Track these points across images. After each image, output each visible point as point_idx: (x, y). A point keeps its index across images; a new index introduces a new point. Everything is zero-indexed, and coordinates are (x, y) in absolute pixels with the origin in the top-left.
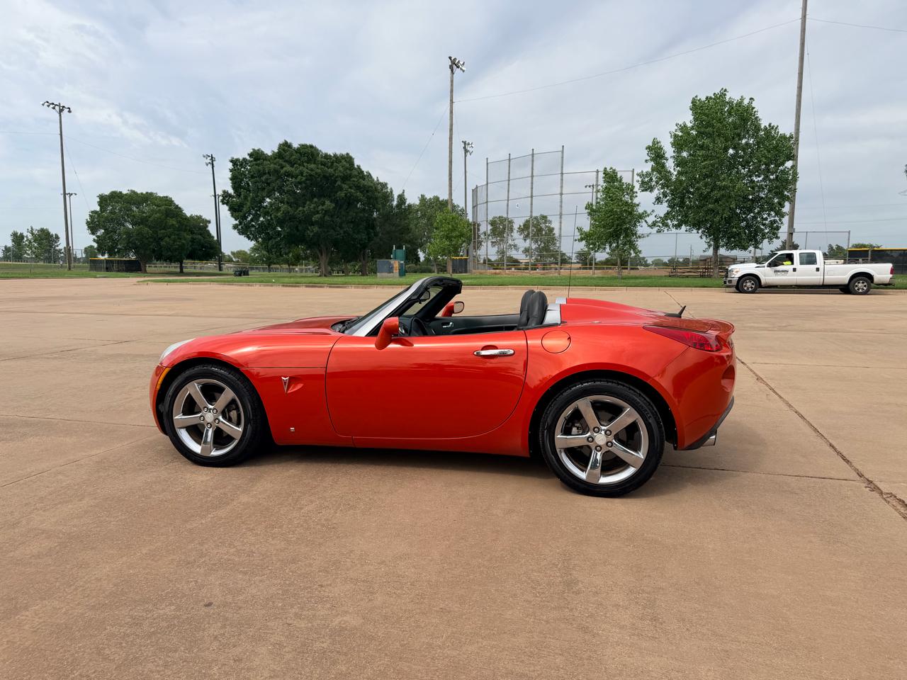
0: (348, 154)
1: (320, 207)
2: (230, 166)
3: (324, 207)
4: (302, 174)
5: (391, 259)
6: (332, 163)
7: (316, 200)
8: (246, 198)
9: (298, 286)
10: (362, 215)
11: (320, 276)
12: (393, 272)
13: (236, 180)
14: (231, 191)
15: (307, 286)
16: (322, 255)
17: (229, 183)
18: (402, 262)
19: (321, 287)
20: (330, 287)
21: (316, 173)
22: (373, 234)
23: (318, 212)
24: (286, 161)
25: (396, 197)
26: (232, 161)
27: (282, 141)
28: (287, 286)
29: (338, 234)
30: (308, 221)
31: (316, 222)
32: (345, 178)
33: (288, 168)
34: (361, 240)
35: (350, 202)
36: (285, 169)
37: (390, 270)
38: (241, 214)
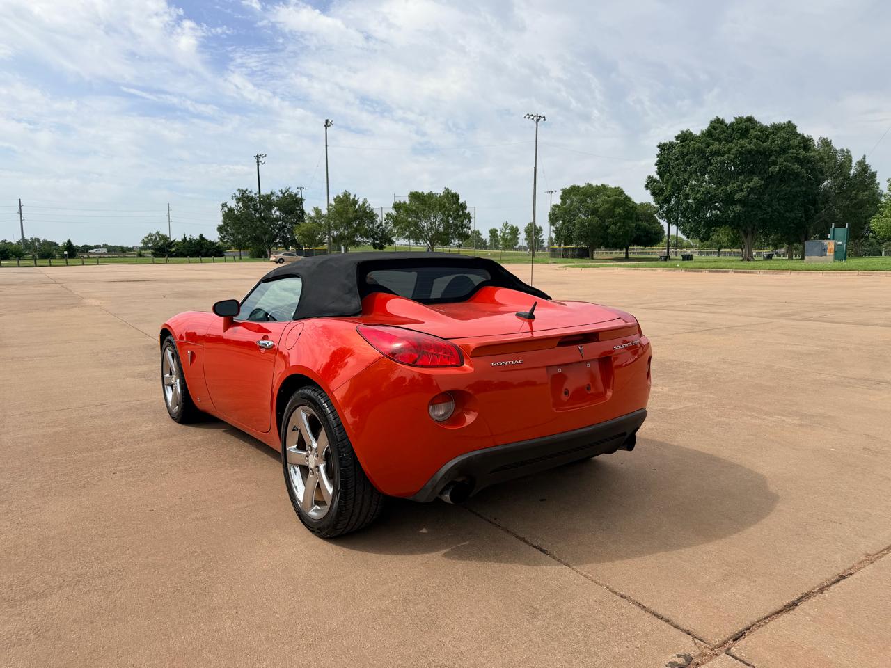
0: (790, 122)
1: (747, 184)
2: (658, 151)
3: (749, 185)
4: (729, 151)
5: (827, 239)
6: (767, 136)
7: (741, 177)
8: (668, 181)
9: (701, 271)
10: (798, 189)
11: (742, 260)
12: (826, 255)
13: (662, 166)
14: (657, 177)
15: (710, 271)
16: (747, 237)
17: (655, 168)
18: (840, 243)
19: (725, 272)
20: (735, 272)
21: (747, 150)
22: (813, 211)
23: (742, 190)
24: (714, 140)
25: (854, 164)
26: (659, 147)
27: (713, 118)
28: (689, 271)
29: (764, 214)
30: (729, 200)
31: (740, 201)
32: (783, 151)
33: (716, 146)
34: (796, 218)
35: (785, 175)
36: (711, 147)
37: (823, 252)
38: (663, 197)
